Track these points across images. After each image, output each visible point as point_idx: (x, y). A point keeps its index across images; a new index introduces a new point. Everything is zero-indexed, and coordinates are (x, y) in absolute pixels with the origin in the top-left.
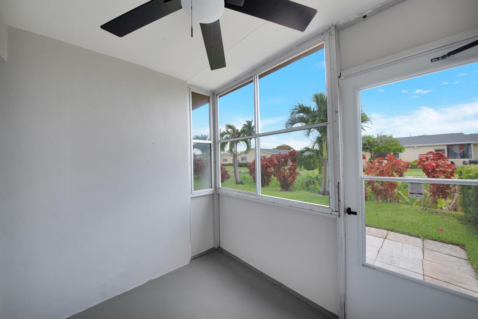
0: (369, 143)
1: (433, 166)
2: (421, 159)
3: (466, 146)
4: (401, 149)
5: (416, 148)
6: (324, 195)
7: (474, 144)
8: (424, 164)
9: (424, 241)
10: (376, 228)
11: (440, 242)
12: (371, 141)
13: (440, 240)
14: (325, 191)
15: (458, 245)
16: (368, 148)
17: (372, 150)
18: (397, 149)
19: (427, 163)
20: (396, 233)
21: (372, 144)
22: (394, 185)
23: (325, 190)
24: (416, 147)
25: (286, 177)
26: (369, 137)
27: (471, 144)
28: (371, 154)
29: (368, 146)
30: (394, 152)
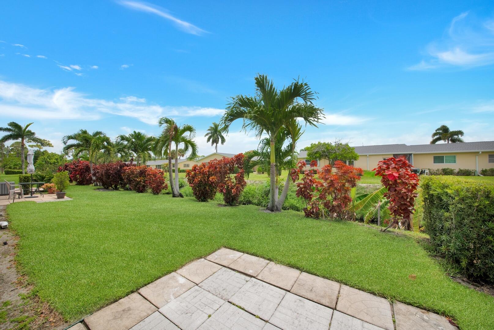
0: (328, 150)
1: (394, 176)
2: (380, 167)
3: (408, 155)
4: (355, 157)
5: (368, 157)
6: (272, 211)
7: (414, 154)
8: (384, 174)
9: (392, 305)
10: (324, 277)
11: (417, 307)
12: (329, 148)
13: (416, 305)
14: (273, 207)
15: (444, 314)
16: (327, 156)
17: (330, 157)
18: (352, 156)
19: (388, 173)
20: (351, 288)
21: (330, 152)
22: (349, 200)
23: (273, 205)
24: (368, 155)
25: (229, 189)
26: (328, 144)
27: (412, 154)
28: (329, 162)
29: (326, 154)
30: (350, 160)
